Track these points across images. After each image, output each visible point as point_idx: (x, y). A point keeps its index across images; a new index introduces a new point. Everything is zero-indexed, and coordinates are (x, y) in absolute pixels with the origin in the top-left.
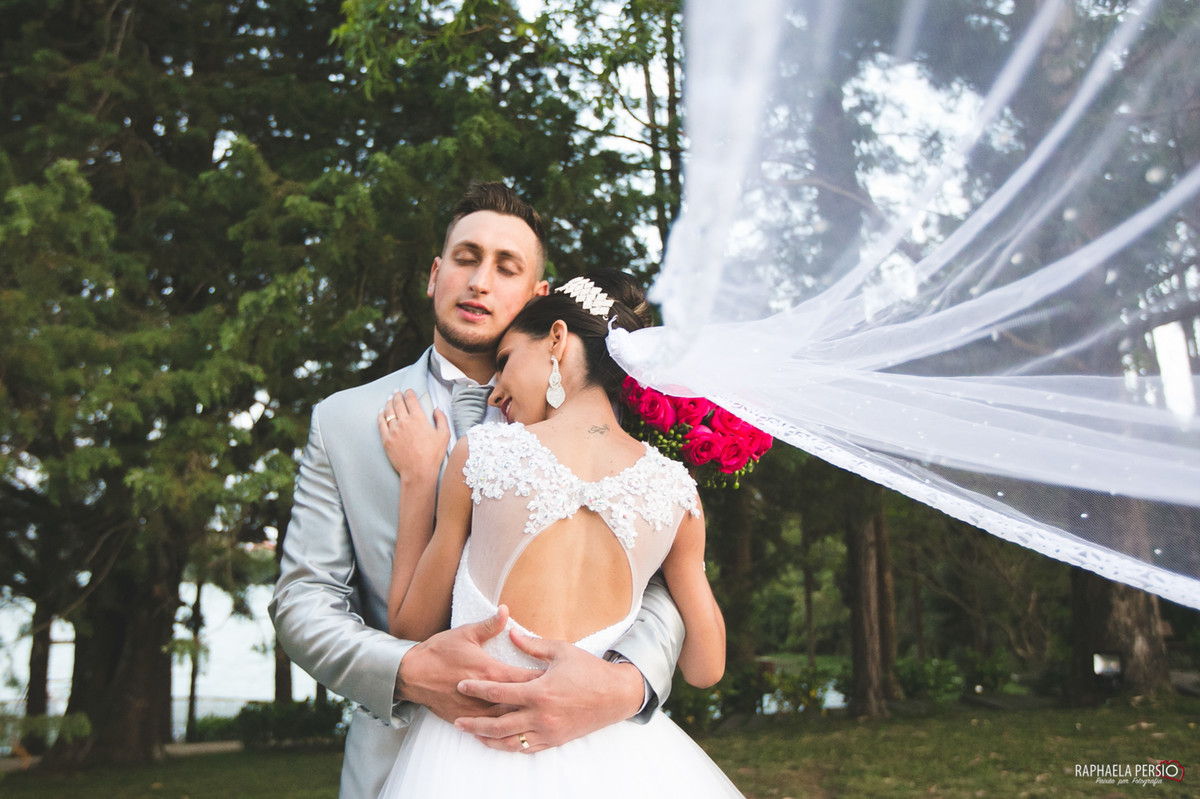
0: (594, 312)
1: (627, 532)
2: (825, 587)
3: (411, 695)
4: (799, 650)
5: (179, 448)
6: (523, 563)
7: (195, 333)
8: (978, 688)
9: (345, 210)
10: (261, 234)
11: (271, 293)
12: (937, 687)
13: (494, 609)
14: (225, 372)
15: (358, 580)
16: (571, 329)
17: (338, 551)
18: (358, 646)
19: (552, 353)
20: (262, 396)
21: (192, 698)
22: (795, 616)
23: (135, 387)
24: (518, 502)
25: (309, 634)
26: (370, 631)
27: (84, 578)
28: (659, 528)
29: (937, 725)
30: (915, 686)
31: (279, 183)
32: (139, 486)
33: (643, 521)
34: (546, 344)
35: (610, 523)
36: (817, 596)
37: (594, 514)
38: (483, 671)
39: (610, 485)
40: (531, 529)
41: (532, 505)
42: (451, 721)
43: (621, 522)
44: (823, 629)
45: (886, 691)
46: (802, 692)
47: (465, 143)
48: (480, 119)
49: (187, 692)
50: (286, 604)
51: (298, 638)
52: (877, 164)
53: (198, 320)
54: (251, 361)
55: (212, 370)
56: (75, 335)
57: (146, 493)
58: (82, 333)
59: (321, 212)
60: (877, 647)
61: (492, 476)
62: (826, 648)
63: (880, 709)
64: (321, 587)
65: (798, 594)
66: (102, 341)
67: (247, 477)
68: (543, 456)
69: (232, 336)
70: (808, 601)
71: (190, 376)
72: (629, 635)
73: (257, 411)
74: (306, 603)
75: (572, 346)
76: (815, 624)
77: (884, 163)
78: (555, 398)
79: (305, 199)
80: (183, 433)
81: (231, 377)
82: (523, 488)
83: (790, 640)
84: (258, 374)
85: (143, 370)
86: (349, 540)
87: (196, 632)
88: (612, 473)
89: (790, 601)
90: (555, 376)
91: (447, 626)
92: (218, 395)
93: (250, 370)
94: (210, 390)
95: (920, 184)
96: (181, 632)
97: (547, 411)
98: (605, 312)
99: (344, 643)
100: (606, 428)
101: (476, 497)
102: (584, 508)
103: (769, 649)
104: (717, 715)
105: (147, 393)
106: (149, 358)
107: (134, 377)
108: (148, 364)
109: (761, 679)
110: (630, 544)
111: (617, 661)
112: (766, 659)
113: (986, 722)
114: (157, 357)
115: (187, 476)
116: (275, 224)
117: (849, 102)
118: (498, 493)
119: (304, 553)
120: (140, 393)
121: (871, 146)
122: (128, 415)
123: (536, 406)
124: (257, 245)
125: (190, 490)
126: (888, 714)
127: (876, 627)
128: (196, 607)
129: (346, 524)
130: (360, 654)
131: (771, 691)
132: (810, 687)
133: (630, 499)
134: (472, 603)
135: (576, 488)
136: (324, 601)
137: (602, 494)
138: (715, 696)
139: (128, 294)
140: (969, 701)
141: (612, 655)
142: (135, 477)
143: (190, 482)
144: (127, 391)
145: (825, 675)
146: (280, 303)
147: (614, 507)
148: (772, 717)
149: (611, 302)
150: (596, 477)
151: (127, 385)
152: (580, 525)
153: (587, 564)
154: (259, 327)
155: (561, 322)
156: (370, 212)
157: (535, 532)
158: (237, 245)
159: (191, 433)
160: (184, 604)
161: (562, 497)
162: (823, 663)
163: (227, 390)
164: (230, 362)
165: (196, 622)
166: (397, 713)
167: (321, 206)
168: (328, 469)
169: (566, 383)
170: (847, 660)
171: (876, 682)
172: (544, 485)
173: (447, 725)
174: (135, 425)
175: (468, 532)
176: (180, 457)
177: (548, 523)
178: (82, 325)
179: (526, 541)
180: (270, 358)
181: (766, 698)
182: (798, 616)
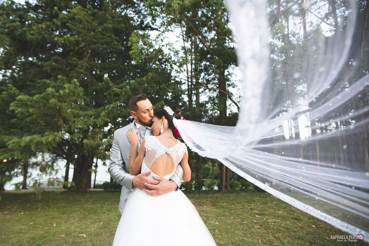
0: (170, 115)
1: (174, 157)
2: (216, 166)
3: (134, 185)
4: (210, 178)
5: (94, 134)
6: (154, 162)
7: (98, 112)
8: (244, 188)
9: (125, 91)
10: (110, 94)
11: (112, 105)
12: (236, 187)
13: (149, 170)
14: (103, 120)
15: (124, 163)
16: (166, 118)
17: (120, 158)
18: (125, 177)
19: (162, 122)
20: (110, 125)
21: (95, 180)
22: (210, 172)
23: (86, 122)
24: (154, 152)
25: (116, 174)
26: (127, 174)
27: (76, 156)
28: (180, 156)
29: (235, 194)
30: (232, 186)
31: (113, 85)
32: (86, 142)
33: (177, 156)
34: (161, 120)
35: (171, 156)
36: (215, 168)
37: (168, 154)
38: (147, 181)
39: (171, 149)
40: (156, 157)
41: (157, 152)
42: (142, 190)
43: (173, 156)
44: (216, 174)
45: (226, 187)
46: (210, 186)
47: (147, 78)
48: (150, 74)
49: (94, 179)
50: (111, 169)
51: (114, 175)
52: (231, 86)
53: (99, 110)
54: (108, 118)
55: (100, 119)
56: (76, 112)
57: (87, 143)
58: (77, 111)
59: (120, 91)
60: (225, 179)
61: (149, 146)
62: (216, 178)
63: (224, 191)
64: (117, 165)
65: (211, 168)
66: (81, 113)
67: (107, 139)
68: (159, 143)
69: (104, 113)
70: (213, 169)
71: (96, 120)
72: (174, 175)
73: (109, 127)
74: (115, 169)
75: (166, 121)
76: (214, 173)
77: (232, 86)
78: (162, 131)
79: (117, 89)
80: (95, 131)
81: (104, 121)
82: (155, 149)
83: (209, 176)
84: (109, 120)
85: (88, 119)
86: (122, 156)
87: (96, 168)
88: (172, 147)
89: (209, 169)
90: (162, 127)
91: (140, 173)
92: (101, 124)
93: (107, 119)
94: (100, 123)
95: (239, 90)
96: (94, 168)
97: (160, 134)
98: (172, 114)
99: (122, 176)
100: (171, 137)
101: (146, 150)
102: (166, 153)
103: (205, 177)
104: (194, 190)
105: (88, 123)
106: (89, 116)
107: (86, 120)
108: (89, 118)
109: (203, 184)
110: (174, 160)
111: (171, 181)
112: (204, 180)
113: (244, 194)
114: (91, 117)
115: (95, 140)
116: (113, 93)
117: (226, 73)
118: (150, 150)
119: (114, 159)
120: (87, 123)
121: (230, 82)
122: (85, 128)
123: (158, 133)
124: (109, 97)
125: (95, 143)
126: (226, 191)
127: (225, 175)
128: (96, 163)
129: (121, 153)
130: (125, 178)
131: (204, 186)
132: (212, 186)
133: (175, 151)
134: (145, 169)
135: (165, 149)
136: (118, 168)
137: (169, 151)
138: (193, 186)
139: (86, 104)
140: (242, 190)
141: (170, 180)
142: (85, 141)
143: (96, 141)
144: (84, 123)
145: (215, 183)
146: (113, 108)
147: (172, 153)
148: (204, 191)
149: (173, 113)
150: (169, 147)
151: (85, 121)
152: (166, 156)
153: (167, 163)
154: (109, 112)
155: (164, 117)
156: (129, 91)
157: (157, 157)
158: (106, 96)
159: (96, 132)
160: (94, 163)
161: (162, 151)
162: (215, 181)
163: (103, 123)
164: (104, 118)
165: (96, 166)
166: (132, 188)
167: (120, 90)
168: (117, 143)
169: (164, 128)
170: (219, 181)
171: (224, 185)
172: (159, 148)
173: (141, 190)
174: (86, 130)
175: (145, 155)
176: (94, 136)
177: (159, 156)
178: (77, 110)
179: (155, 159)
180: (111, 117)
181: (203, 187)
182: (211, 172)
